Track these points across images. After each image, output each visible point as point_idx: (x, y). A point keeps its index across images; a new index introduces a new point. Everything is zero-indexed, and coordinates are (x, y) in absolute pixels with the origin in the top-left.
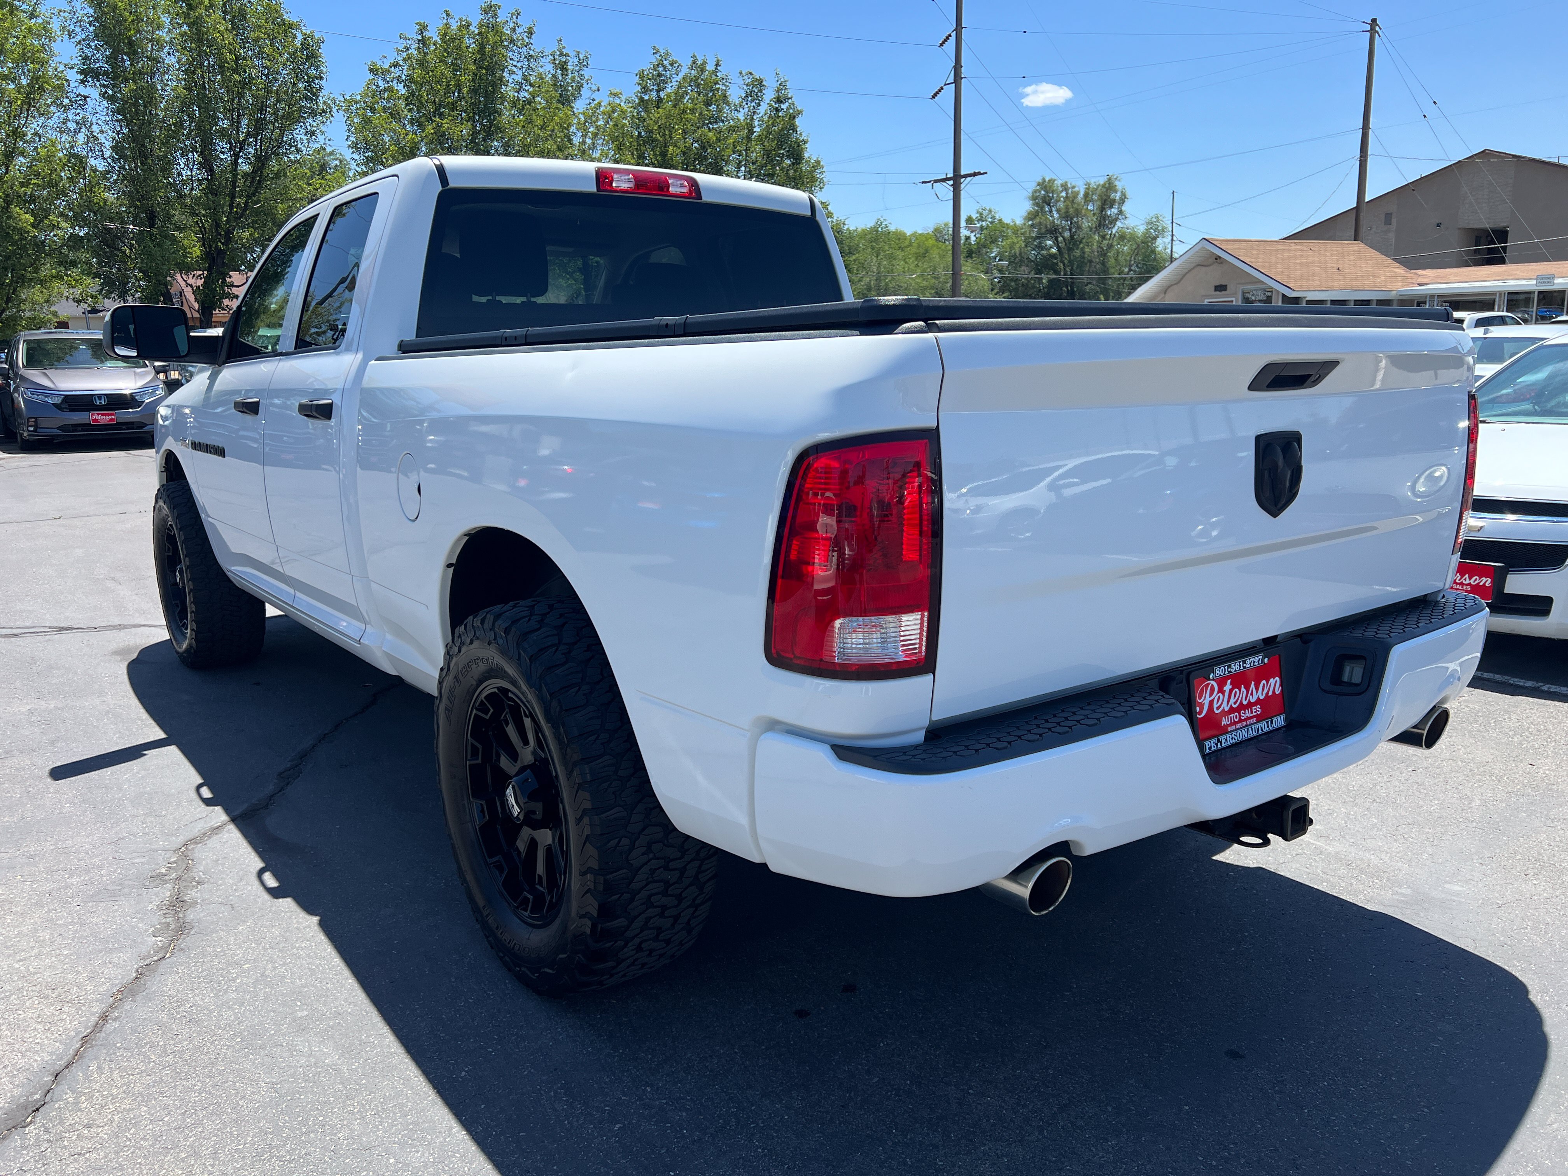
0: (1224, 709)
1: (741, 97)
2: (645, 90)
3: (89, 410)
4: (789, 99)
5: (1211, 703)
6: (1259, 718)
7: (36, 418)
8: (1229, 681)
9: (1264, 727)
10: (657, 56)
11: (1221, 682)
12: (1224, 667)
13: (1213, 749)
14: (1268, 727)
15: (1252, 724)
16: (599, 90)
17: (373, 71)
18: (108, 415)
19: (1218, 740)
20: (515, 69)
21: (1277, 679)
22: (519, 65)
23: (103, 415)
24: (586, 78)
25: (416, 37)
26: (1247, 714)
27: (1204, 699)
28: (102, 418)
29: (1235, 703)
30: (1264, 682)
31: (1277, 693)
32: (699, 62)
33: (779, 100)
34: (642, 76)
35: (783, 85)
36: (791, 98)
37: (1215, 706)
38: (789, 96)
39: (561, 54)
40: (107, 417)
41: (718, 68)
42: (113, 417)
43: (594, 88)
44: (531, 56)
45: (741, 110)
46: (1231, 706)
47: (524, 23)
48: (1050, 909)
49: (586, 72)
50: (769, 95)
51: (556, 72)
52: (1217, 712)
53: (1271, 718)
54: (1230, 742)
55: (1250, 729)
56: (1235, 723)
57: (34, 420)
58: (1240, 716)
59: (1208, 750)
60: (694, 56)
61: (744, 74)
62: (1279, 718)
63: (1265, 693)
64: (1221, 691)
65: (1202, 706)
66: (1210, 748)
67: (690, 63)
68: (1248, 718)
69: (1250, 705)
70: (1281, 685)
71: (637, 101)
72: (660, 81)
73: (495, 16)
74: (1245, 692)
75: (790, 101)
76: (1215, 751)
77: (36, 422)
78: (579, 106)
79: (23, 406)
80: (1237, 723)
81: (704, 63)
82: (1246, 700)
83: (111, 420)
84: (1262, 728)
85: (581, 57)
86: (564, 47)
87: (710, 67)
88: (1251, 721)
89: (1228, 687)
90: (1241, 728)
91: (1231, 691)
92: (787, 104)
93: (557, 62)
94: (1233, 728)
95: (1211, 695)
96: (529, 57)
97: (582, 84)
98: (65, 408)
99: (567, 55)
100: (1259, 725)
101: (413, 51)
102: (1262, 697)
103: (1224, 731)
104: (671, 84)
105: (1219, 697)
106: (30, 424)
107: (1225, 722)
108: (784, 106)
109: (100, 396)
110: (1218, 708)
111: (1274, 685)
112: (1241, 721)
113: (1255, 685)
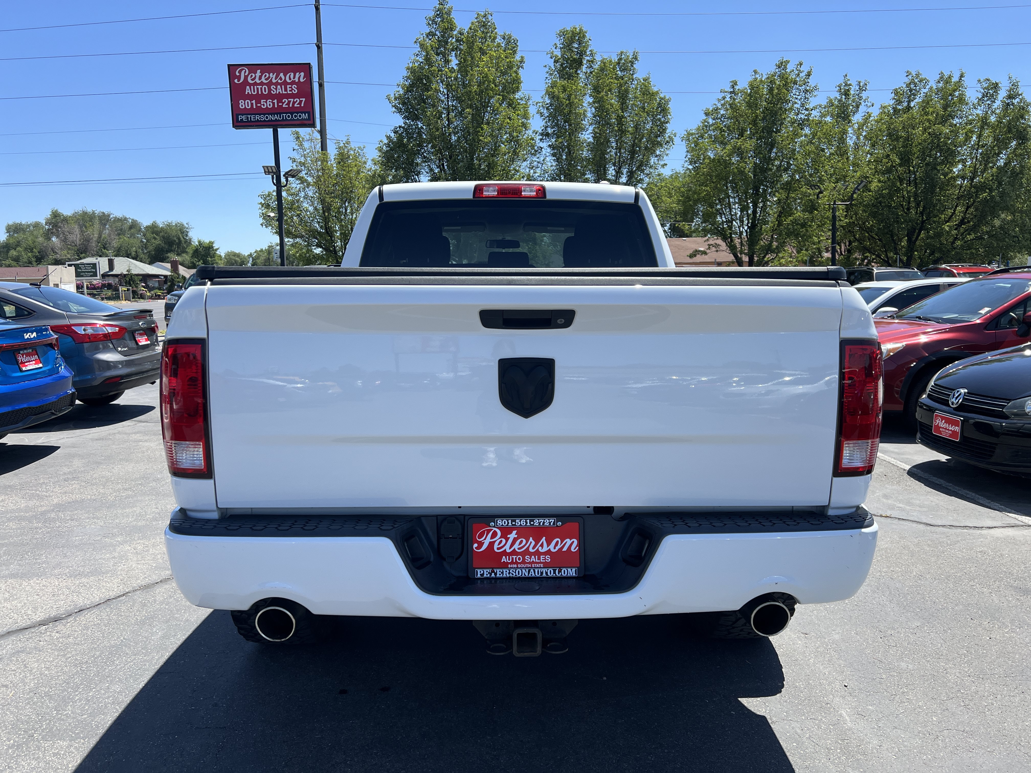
0: (506, 550)
1: (978, 98)
2: (899, 102)
4: (1019, 95)
5: (492, 543)
6: (548, 565)
8: (515, 532)
10: (910, 77)
11: (505, 531)
12: (507, 520)
13: (485, 576)
14: (553, 574)
15: (538, 568)
16: (873, 106)
17: (707, 114)
19: (492, 571)
20: (796, 101)
21: (575, 540)
22: (799, 97)
24: (864, 98)
25: (730, 90)
26: (532, 559)
27: (485, 539)
29: (519, 549)
30: (558, 539)
31: (572, 550)
32: (946, 77)
33: (1010, 97)
34: (896, 92)
35: (1015, 85)
36: (1021, 94)
37: (496, 546)
38: (1020, 93)
39: (846, 85)
41: (963, 79)
43: (869, 104)
44: (807, 91)
45: (979, 107)
46: (515, 550)
47: (805, 69)
48: (283, 640)
49: (864, 95)
50: (1002, 94)
51: (841, 97)
52: (496, 550)
53: (559, 567)
54: (505, 575)
55: (532, 571)
56: (517, 563)
58: (523, 559)
59: (479, 576)
60: (942, 73)
61: (982, 80)
62: (569, 570)
63: (558, 547)
64: (504, 537)
65: (481, 544)
66: (482, 575)
67: (938, 77)
68: (532, 563)
69: (535, 553)
70: (580, 545)
71: (892, 111)
72: (912, 94)
73: (785, 68)
74: (534, 542)
75: (1020, 97)
76: (487, 578)
78: (857, 118)
80: (520, 563)
81: (950, 77)
82: (533, 548)
84: (547, 573)
85: (861, 84)
86: (849, 80)
87: (955, 79)
88: (536, 565)
89: (512, 535)
90: (523, 568)
91: (516, 539)
92: (1017, 100)
93: (843, 91)
94: (515, 566)
95: (492, 538)
96: (806, 91)
97: (860, 103)
99: (850, 85)
100: (544, 570)
101: (728, 99)
102: (553, 550)
103: (505, 566)
104: (919, 96)
105: (501, 541)
107: (504, 559)
108: (1015, 101)
110: (499, 549)
111: (571, 544)
112: (523, 563)
113: (546, 539)
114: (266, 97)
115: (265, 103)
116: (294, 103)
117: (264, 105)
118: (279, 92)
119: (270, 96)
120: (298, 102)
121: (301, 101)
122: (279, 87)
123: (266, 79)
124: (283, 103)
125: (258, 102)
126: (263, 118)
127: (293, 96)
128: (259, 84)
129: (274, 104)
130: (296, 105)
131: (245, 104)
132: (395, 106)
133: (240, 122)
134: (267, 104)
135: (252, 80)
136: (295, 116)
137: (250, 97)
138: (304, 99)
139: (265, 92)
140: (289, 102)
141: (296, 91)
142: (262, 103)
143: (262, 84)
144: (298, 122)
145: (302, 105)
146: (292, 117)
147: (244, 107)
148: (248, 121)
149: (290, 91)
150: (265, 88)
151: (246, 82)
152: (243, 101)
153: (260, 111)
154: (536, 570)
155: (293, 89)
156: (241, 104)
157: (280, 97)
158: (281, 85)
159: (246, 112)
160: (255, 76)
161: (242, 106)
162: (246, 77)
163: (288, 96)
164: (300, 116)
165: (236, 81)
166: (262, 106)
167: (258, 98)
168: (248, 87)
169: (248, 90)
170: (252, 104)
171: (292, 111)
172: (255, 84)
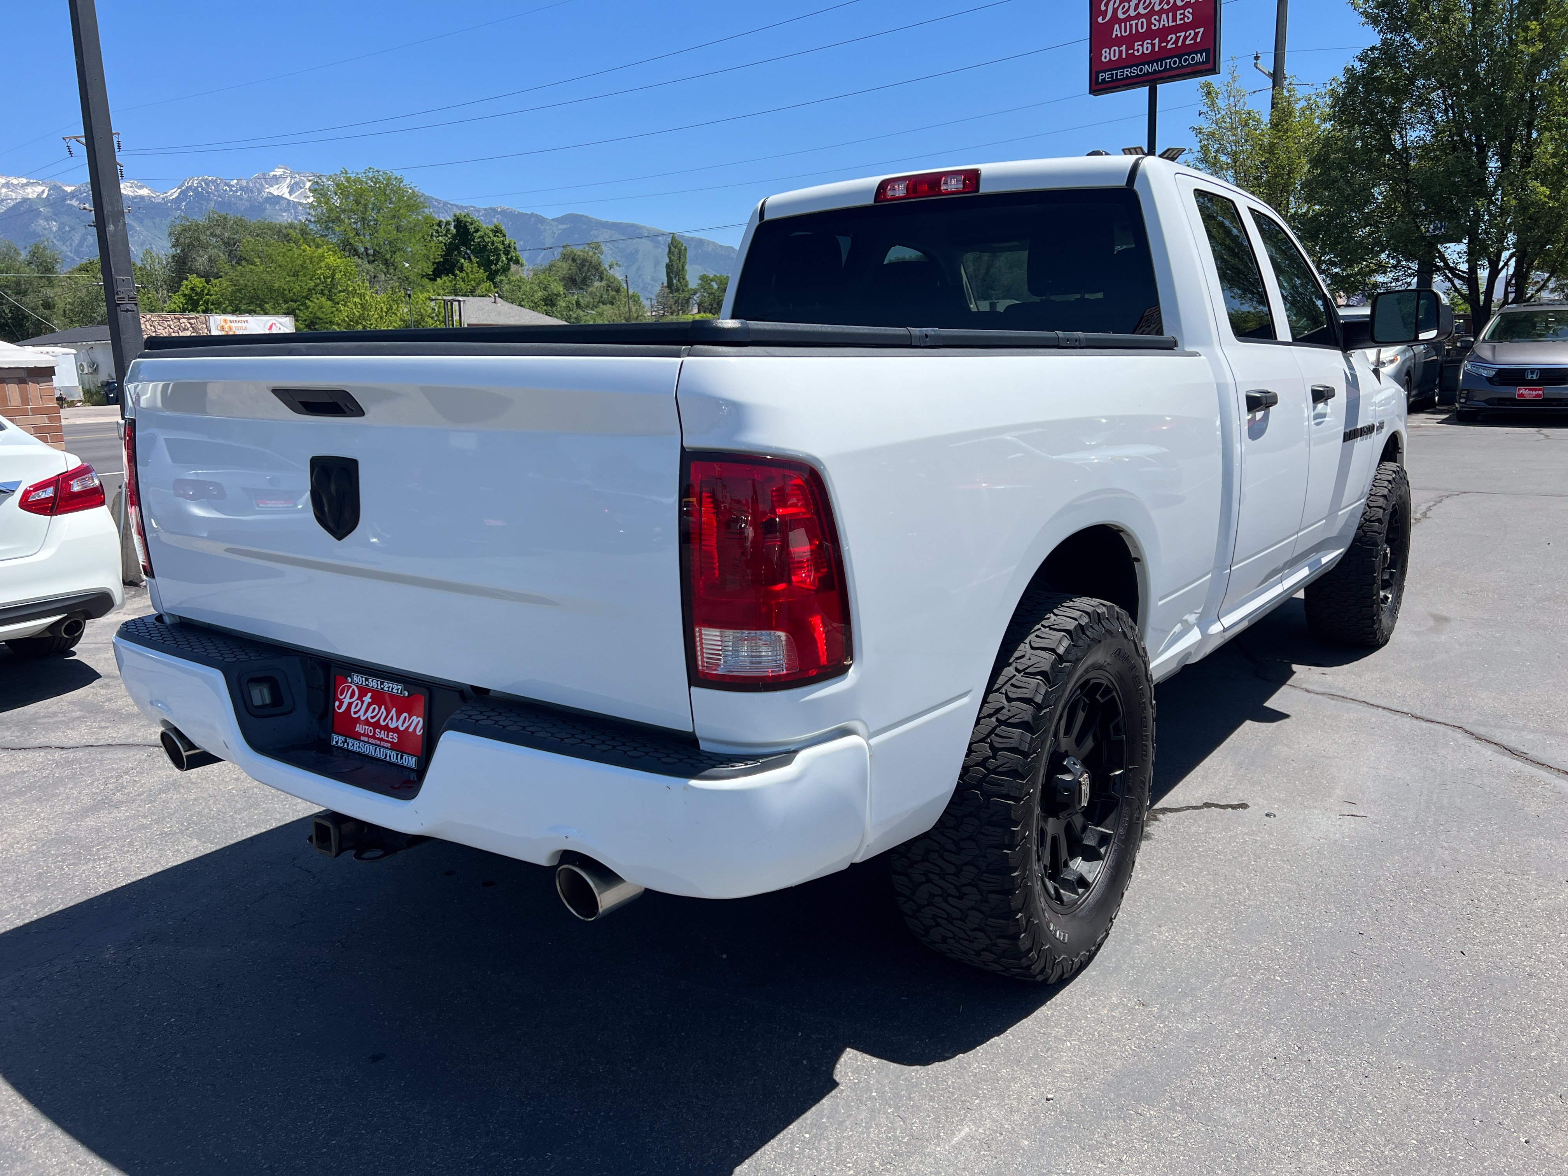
0: (359, 716)
3: (1516, 385)
5: (350, 704)
6: (394, 747)
7: (1468, 390)
8: (369, 695)
9: (393, 756)
11: (363, 692)
12: (363, 677)
13: (339, 745)
14: (397, 759)
15: (385, 747)
18: (1536, 390)
19: (346, 740)
21: (421, 719)
23: (1530, 390)
26: (382, 735)
27: (345, 698)
28: (1527, 393)
29: (372, 718)
30: (405, 714)
31: (419, 732)
37: (353, 710)
40: (1534, 393)
42: (1540, 392)
46: (367, 718)
52: (352, 714)
53: (403, 752)
54: (356, 749)
55: (378, 749)
56: (368, 736)
57: (1466, 392)
58: (375, 733)
59: (334, 743)
62: (410, 758)
63: (406, 725)
64: (360, 698)
65: (341, 703)
66: (337, 742)
68: (381, 739)
69: (386, 728)
70: (423, 727)
74: (385, 713)
76: (340, 748)
77: (1468, 394)
79: (1461, 378)
80: (370, 737)
82: (384, 721)
83: (1537, 395)
84: (390, 756)
88: (386, 745)
89: (367, 699)
90: (372, 744)
91: (369, 705)
94: (366, 739)
95: (351, 697)
98: (1496, 382)
100: (389, 752)
103: (357, 736)
105: (357, 703)
106: (1462, 395)
107: (359, 728)
109: (1533, 371)
110: (355, 713)
111: (416, 723)
112: (374, 737)
113: (396, 712)
114: (1141, 37)
115: (1140, 47)
116: (1185, 38)
117: (1138, 50)
118: (1164, 25)
119: (1150, 34)
120: (1189, 37)
121: (1197, 34)
122: (1164, 16)
123: (1145, 8)
124: (1168, 42)
125: (1130, 47)
126: (1135, 71)
127: (1185, 27)
128: (1133, 18)
129: (1153, 45)
130: (1187, 42)
131: (1110, 54)
132: (1365, 14)
133: (1101, 83)
134: (1143, 48)
135: (1124, 13)
136: (1186, 60)
137: (1119, 41)
138: (1202, 30)
139: (1142, 28)
140: (1178, 38)
141: (1191, 17)
142: (1136, 48)
143: (1139, 16)
144: (1189, 70)
145: (1198, 40)
146: (1180, 62)
147: (1108, 59)
148: (1113, 80)
149: (1181, 19)
150: (1142, 22)
151: (1115, 19)
152: (1108, 50)
153: (1132, 61)
154: (382, 750)
155: (1185, 16)
156: (1104, 54)
157: (1163, 33)
158: (1167, 12)
159: (1112, 66)
160: (1130, 6)
161: (1106, 57)
162: (1115, 10)
163: (1176, 29)
164: (1193, 59)
165: (1100, 20)
166: (1136, 53)
167: (1129, 40)
168: (1117, 26)
169: (1117, 32)
170: (1121, 52)
171: (1182, 51)
172: (1130, 18)
